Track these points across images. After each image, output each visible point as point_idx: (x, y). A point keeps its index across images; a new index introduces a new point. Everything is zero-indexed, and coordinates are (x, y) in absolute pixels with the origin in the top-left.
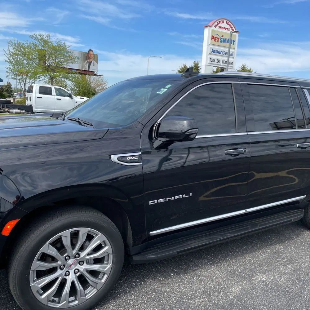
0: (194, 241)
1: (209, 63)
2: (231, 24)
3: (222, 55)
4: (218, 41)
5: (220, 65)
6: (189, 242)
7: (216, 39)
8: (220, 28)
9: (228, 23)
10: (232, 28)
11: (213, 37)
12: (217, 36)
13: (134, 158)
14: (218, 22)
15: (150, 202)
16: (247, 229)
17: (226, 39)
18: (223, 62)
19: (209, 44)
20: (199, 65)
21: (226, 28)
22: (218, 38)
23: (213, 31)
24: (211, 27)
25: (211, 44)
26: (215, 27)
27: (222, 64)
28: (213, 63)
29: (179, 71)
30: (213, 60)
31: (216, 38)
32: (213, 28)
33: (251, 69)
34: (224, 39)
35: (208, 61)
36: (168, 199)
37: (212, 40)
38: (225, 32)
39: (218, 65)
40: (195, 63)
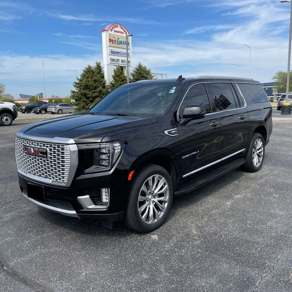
0: (200, 181)
1: (110, 63)
2: (124, 28)
3: (120, 55)
4: (115, 44)
5: (120, 64)
6: (198, 182)
7: (113, 42)
8: (115, 31)
9: (121, 27)
10: (125, 31)
11: (111, 40)
12: (114, 39)
13: (174, 131)
14: (113, 26)
15: (183, 157)
16: (222, 171)
17: (121, 41)
18: (122, 61)
19: (108, 46)
20: (101, 65)
21: (120, 32)
22: (115, 41)
23: (110, 35)
24: (107, 31)
25: (110, 46)
26: (111, 31)
27: (121, 63)
28: (113, 62)
29: (84, 71)
30: (113, 60)
31: (113, 40)
32: (110, 32)
33: (145, 67)
34: (120, 41)
35: (109, 61)
36: (189, 154)
37: (110, 42)
38: (120, 35)
39: (118, 64)
40: (97, 64)
